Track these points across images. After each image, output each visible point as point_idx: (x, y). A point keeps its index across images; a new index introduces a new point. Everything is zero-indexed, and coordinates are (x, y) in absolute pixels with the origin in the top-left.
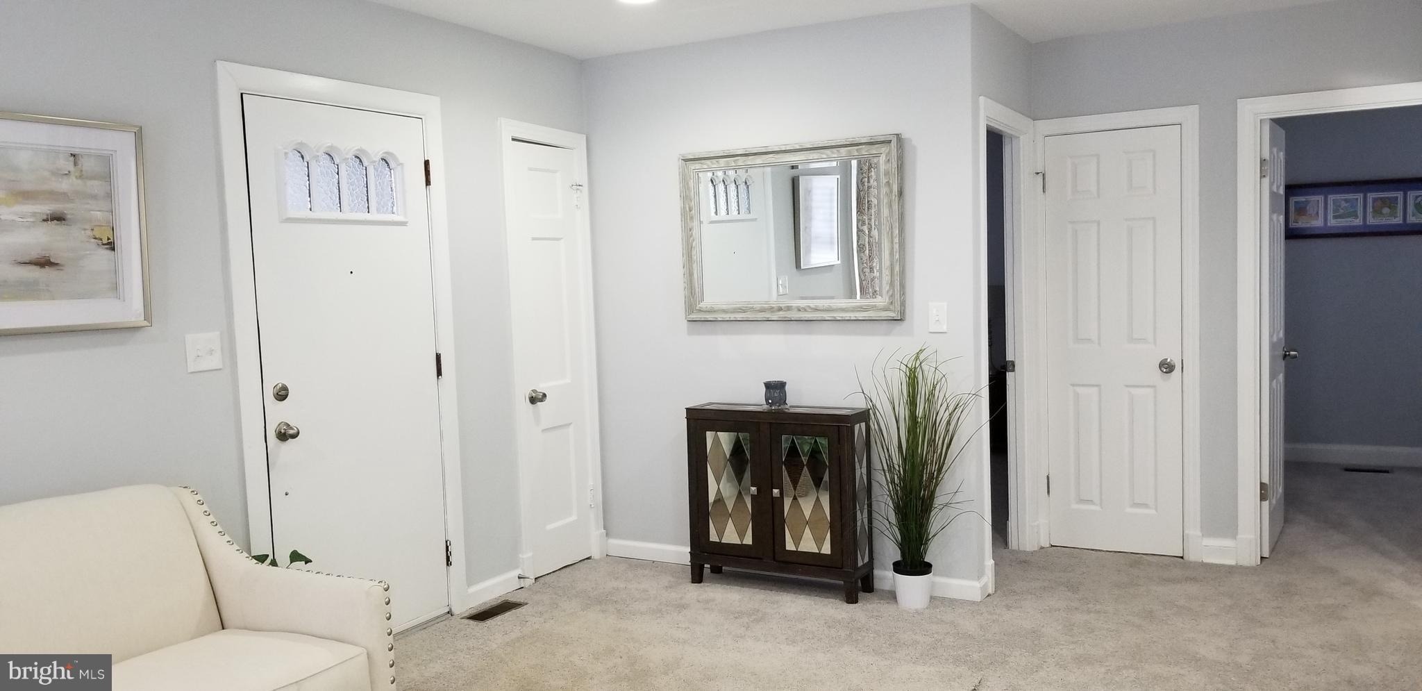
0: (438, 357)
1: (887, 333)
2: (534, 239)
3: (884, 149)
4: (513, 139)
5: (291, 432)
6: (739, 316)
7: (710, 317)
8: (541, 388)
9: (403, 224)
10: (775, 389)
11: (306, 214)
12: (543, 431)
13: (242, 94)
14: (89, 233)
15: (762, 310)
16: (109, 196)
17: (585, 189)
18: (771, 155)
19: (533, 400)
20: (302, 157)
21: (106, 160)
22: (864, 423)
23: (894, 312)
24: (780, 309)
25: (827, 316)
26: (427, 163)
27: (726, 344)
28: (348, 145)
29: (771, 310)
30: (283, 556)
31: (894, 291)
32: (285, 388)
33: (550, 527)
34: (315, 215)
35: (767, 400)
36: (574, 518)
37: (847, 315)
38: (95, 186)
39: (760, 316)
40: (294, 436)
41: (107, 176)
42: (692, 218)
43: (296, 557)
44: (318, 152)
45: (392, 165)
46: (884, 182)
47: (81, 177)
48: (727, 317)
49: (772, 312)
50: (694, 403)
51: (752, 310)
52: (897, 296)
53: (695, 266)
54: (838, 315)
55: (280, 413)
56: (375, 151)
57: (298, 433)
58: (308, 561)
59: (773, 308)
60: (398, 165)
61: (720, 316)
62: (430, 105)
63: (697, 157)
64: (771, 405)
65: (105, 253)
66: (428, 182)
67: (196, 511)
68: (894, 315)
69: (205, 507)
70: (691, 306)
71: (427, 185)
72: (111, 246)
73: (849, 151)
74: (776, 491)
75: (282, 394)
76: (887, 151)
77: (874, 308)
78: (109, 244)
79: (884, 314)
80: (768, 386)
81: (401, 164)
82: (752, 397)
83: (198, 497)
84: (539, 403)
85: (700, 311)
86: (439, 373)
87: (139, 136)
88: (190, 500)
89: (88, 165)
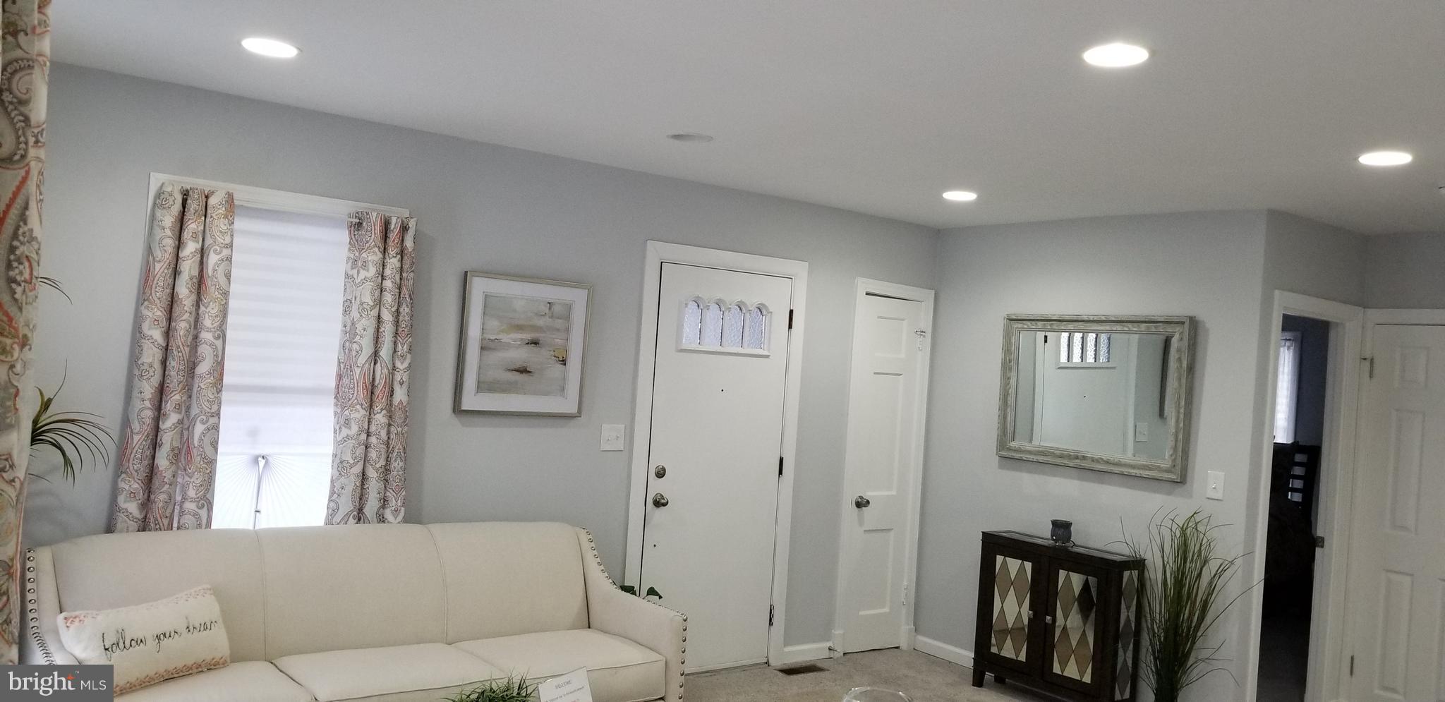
0: (781, 460)
1: (1169, 493)
2: (875, 373)
3: (1178, 329)
4: (867, 294)
5: (663, 501)
6: (1041, 459)
7: (1017, 455)
8: (868, 495)
9: (767, 357)
10: (1062, 528)
11: (694, 346)
12: (865, 531)
13: (662, 262)
14: (552, 353)
15: (1061, 456)
16: (567, 330)
17: (929, 335)
18: (1080, 323)
19: (859, 505)
20: (698, 306)
21: (569, 307)
22: (1136, 572)
23: (1175, 474)
24: (1077, 458)
25: (1116, 469)
26: (791, 312)
27: (1028, 481)
28: (732, 297)
29: (1069, 457)
30: (644, 592)
31: (1176, 456)
32: (664, 469)
33: (862, 613)
34: (701, 348)
35: (1052, 536)
36: (886, 610)
37: (1133, 472)
38: (559, 323)
39: (1059, 461)
40: (665, 505)
41: (567, 318)
42: (1010, 369)
43: (652, 592)
44: (709, 303)
45: (764, 312)
46: (1176, 357)
47: (552, 317)
48: (1031, 457)
49: (1070, 459)
50: (992, 528)
51: (1052, 454)
52: (1179, 460)
53: (1009, 410)
54: (1126, 471)
55: (657, 486)
56: (752, 301)
57: (667, 503)
58: (660, 597)
59: (1070, 455)
60: (768, 313)
61: (1025, 456)
62: (799, 269)
63: (1019, 318)
64: (1056, 541)
65: (560, 366)
66: (790, 326)
67: (586, 546)
68: (1175, 477)
69: (592, 544)
70: (1002, 444)
71: (789, 328)
72: (564, 362)
73: (1148, 327)
74: (1048, 618)
75: (661, 474)
76: (1181, 330)
77: (1159, 469)
78: (563, 361)
79: (1166, 476)
80: (1055, 523)
81: (771, 313)
82: (1041, 531)
83: (590, 537)
84: (864, 508)
85: (1009, 449)
86: (781, 472)
87: (591, 290)
88: (584, 537)
89: (556, 309)
